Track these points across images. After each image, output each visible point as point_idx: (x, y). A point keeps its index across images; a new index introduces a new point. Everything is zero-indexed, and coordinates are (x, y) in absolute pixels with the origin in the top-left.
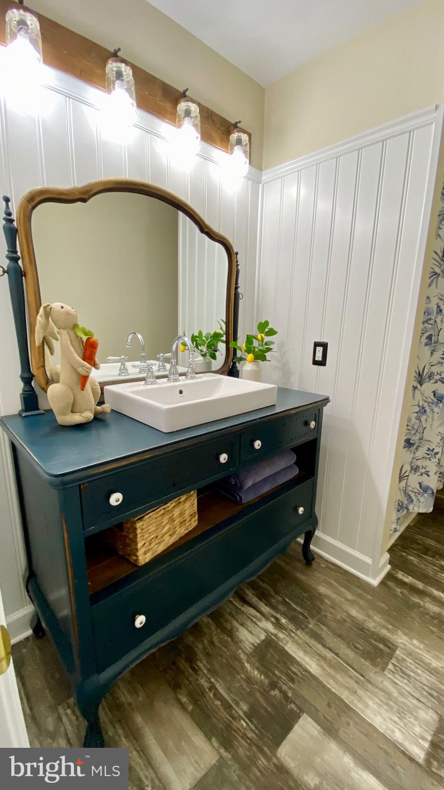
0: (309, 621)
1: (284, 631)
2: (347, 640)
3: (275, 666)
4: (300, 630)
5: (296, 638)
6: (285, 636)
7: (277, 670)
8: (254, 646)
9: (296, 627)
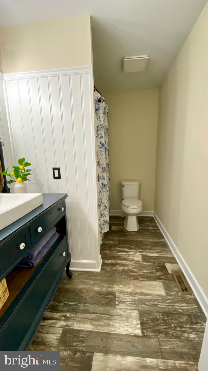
0: (80, 306)
1: (70, 320)
2: (98, 303)
3: (73, 341)
4: (77, 313)
5: (77, 319)
6: (71, 322)
7: (74, 343)
8: (58, 339)
9: (75, 314)
